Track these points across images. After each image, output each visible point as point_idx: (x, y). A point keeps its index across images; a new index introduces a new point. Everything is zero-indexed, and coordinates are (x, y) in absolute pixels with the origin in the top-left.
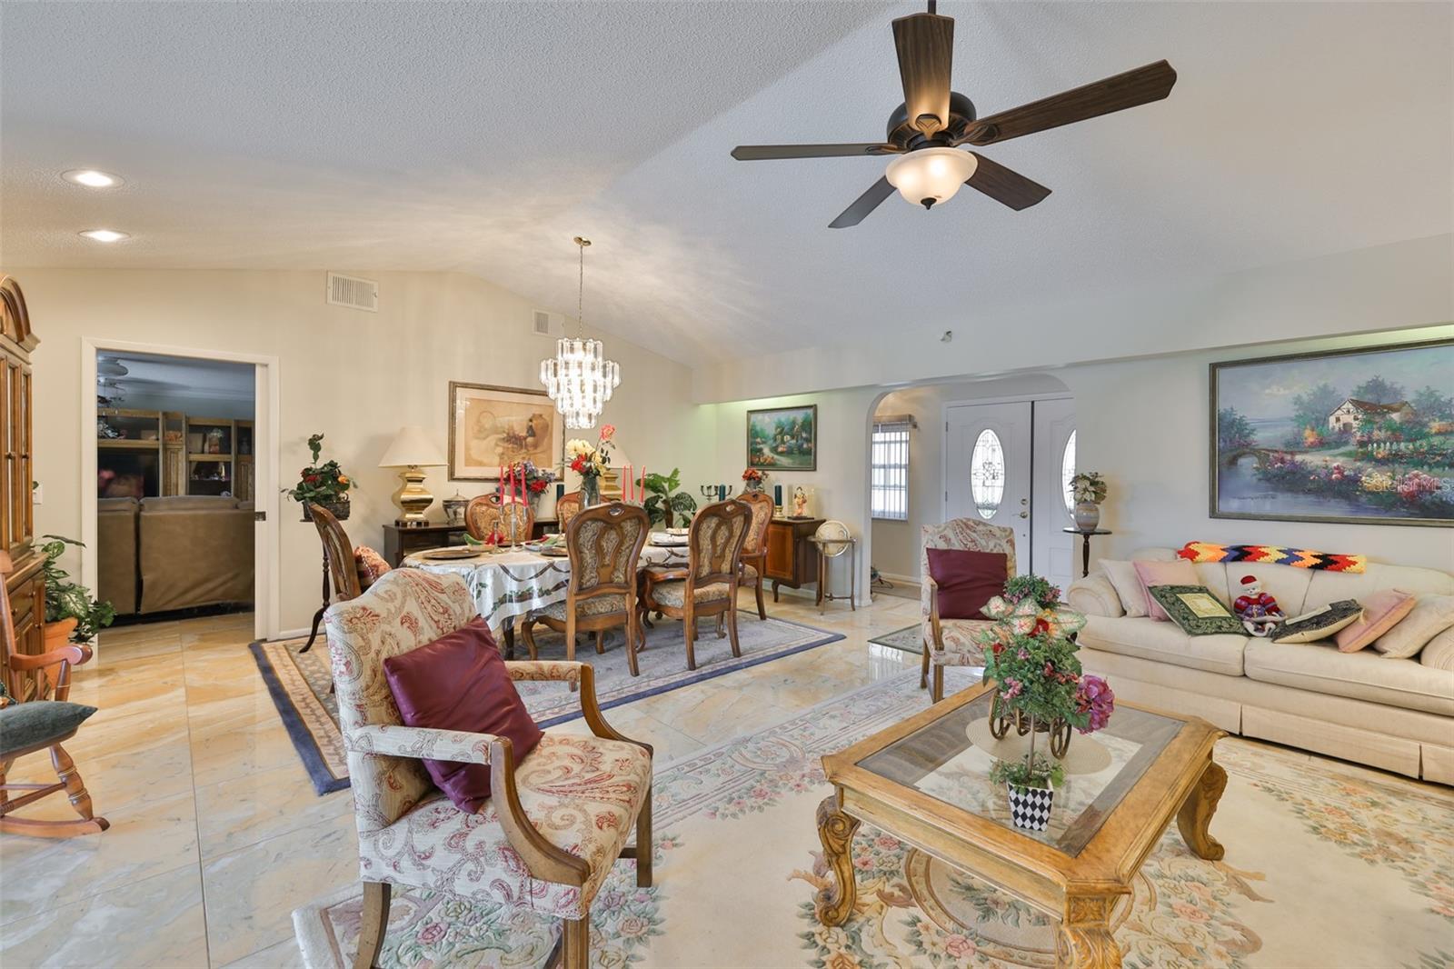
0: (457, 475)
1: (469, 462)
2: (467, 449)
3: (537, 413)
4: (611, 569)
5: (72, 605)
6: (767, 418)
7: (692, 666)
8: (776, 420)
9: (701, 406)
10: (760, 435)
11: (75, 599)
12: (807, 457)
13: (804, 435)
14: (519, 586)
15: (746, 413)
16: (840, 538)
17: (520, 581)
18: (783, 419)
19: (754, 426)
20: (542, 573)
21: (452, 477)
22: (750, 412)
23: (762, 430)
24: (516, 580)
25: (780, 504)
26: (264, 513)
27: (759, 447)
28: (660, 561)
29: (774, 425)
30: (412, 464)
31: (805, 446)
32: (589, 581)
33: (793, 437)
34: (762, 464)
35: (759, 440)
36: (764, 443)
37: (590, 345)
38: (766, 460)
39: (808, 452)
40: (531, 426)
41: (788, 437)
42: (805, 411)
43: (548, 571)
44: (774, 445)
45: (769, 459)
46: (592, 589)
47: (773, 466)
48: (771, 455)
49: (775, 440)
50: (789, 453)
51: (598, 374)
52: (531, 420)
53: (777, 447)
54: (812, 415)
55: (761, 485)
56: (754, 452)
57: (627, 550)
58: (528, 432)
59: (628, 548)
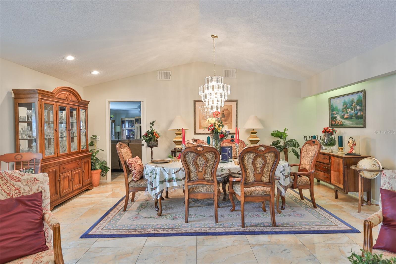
0: (197, 132)
1: (201, 127)
2: (200, 123)
3: (226, 108)
4: (203, 173)
5: (97, 166)
6: (338, 100)
7: (243, 225)
8: (343, 101)
9: (306, 98)
10: (336, 110)
11: (98, 165)
12: (360, 120)
13: (358, 108)
14: (169, 176)
15: (328, 99)
16: (373, 168)
17: (169, 174)
18: (346, 101)
19: (332, 105)
20: (177, 172)
21: (195, 133)
22: (330, 99)
23: (336, 107)
24: (168, 174)
25: (342, 146)
26: (144, 144)
27: (335, 116)
28: (236, 172)
29: (342, 104)
30: (178, 129)
31: (359, 114)
32: (193, 177)
33: (352, 109)
34: (337, 125)
35: (334, 112)
36: (337, 113)
37: (215, 79)
38: (338, 122)
39: (361, 117)
40: (223, 114)
41: (349, 109)
42: (358, 94)
43: (180, 171)
44: (342, 114)
45: (340, 122)
46: (195, 181)
47: (342, 125)
48: (341, 120)
49: (343, 112)
50: (350, 118)
51: (221, 90)
52: (223, 111)
53: (344, 115)
54: (362, 96)
55: (333, 136)
56: (332, 118)
57: (211, 166)
58: (222, 116)
59: (211, 165)
